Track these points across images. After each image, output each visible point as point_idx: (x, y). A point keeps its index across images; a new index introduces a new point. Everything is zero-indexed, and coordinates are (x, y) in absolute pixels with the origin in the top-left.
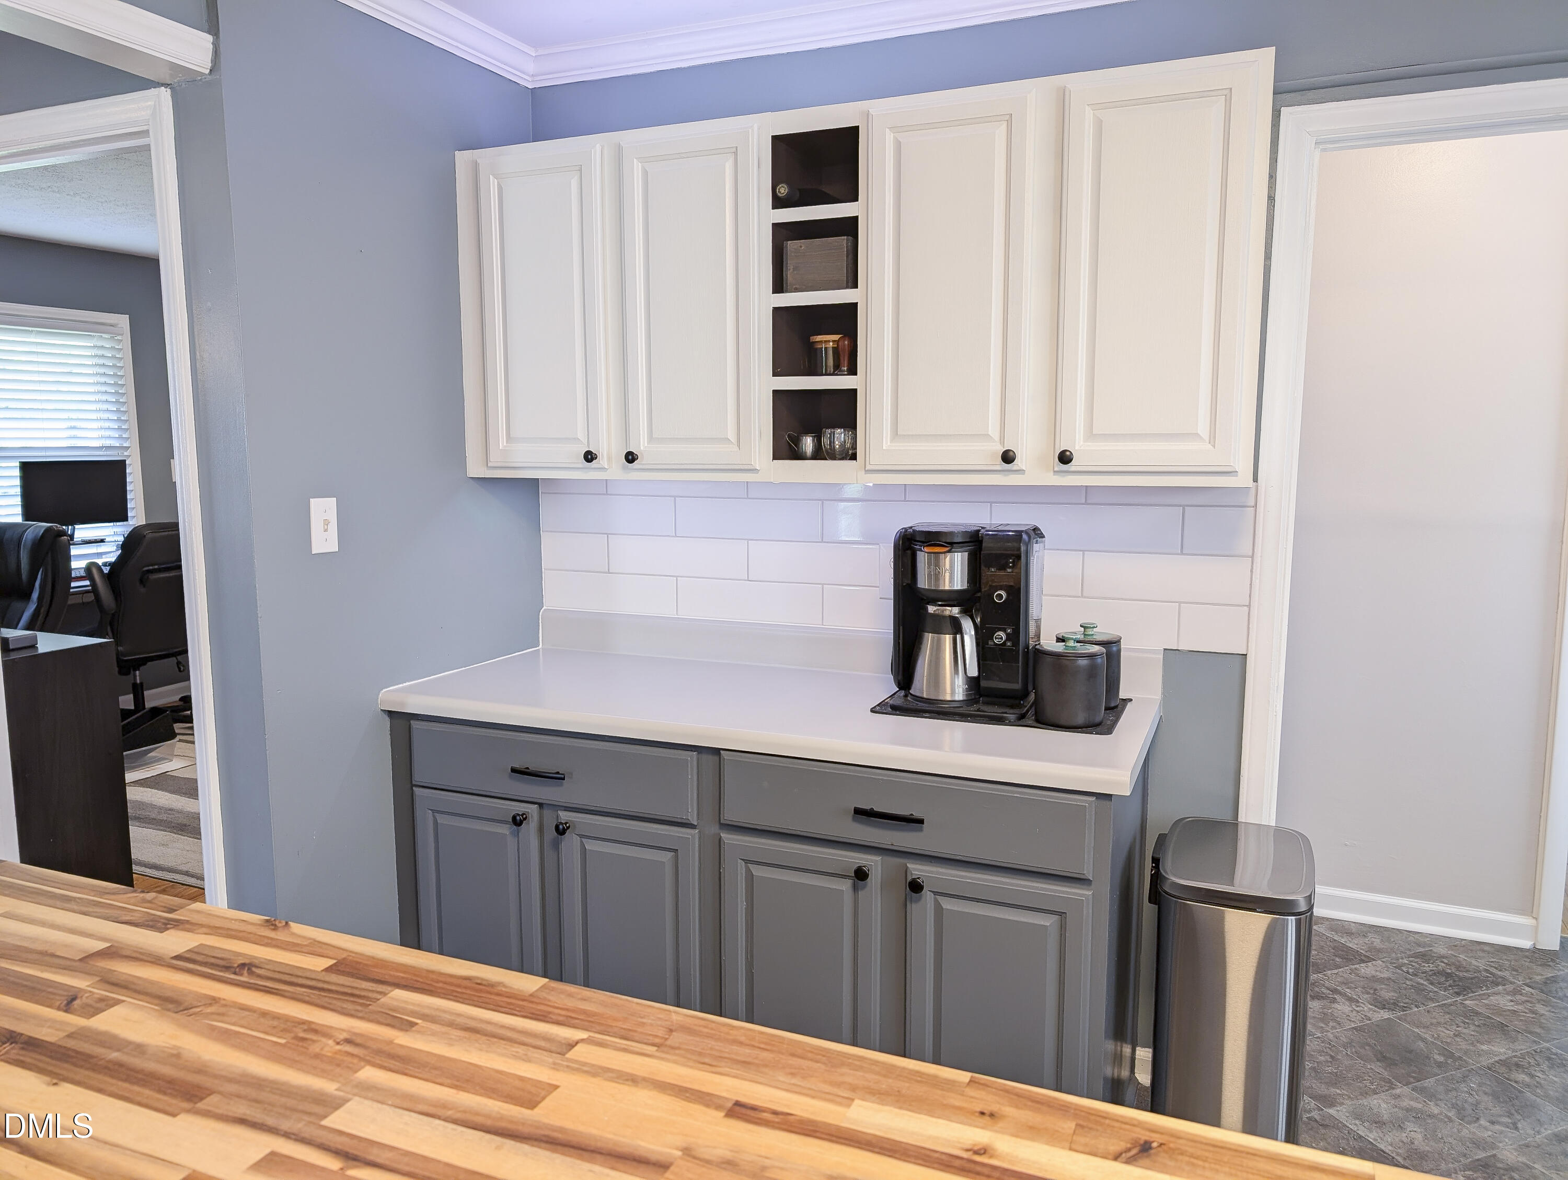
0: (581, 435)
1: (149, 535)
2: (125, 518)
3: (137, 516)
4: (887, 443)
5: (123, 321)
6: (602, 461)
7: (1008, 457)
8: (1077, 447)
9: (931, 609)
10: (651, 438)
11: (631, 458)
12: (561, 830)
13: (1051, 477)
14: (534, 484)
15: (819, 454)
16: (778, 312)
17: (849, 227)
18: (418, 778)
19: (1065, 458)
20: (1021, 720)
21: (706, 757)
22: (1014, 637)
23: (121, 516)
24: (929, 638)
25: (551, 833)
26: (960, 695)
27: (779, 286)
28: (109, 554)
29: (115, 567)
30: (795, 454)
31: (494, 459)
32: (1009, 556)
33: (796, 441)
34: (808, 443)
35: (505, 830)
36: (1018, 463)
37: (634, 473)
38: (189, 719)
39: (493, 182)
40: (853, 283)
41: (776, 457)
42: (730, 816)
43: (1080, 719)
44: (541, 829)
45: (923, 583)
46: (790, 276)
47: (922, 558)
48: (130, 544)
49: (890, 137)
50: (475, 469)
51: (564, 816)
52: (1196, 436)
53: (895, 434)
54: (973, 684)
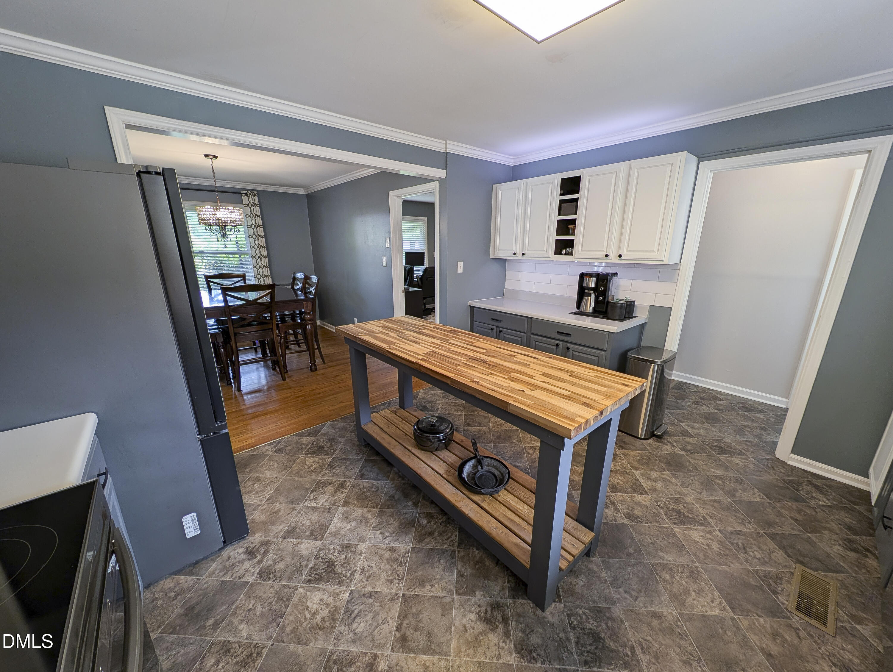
0: (514, 249)
1: (429, 269)
2: (424, 265)
3: (426, 265)
4: (580, 252)
5: (426, 219)
6: (517, 255)
7: (607, 256)
8: (624, 253)
9: (586, 291)
10: (528, 250)
11: (523, 254)
12: (500, 332)
13: (617, 261)
14: (505, 260)
15: (566, 254)
16: (559, 221)
17: (576, 200)
18: (474, 319)
19: (620, 256)
20: (603, 318)
21: (529, 319)
22: (604, 299)
23: (423, 264)
24: (585, 298)
25: (498, 332)
26: (591, 311)
27: (559, 214)
28: (420, 273)
29: (422, 276)
30: (561, 254)
31: (496, 254)
32: (604, 280)
33: (561, 251)
34: (564, 251)
35: (490, 331)
36: (610, 257)
37: (524, 258)
38: (434, 312)
39: (500, 192)
40: (576, 214)
41: (555, 254)
42: (533, 331)
43: (617, 318)
44: (497, 332)
45: (584, 285)
46: (562, 212)
47: (585, 278)
48: (425, 271)
49: (588, 178)
50: (492, 257)
51: (501, 329)
52: (653, 251)
53: (582, 250)
54: (594, 309)
